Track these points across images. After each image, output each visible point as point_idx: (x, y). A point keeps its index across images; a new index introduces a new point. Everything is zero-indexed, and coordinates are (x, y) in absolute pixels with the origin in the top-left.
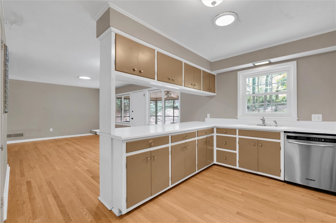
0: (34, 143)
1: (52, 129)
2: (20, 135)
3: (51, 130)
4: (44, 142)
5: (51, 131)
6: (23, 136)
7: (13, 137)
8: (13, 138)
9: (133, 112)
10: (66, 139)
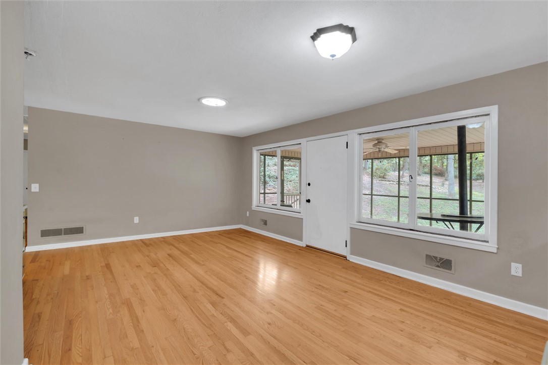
0: (104, 248)
1: (137, 218)
2: (79, 231)
3: (136, 220)
4: (123, 246)
5: (135, 222)
6: (83, 233)
7: (64, 234)
8: (63, 236)
9: (309, 184)
10: (164, 240)
